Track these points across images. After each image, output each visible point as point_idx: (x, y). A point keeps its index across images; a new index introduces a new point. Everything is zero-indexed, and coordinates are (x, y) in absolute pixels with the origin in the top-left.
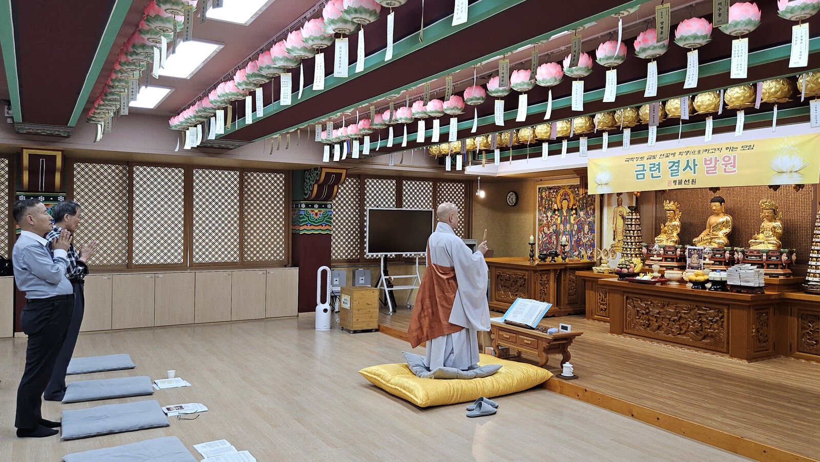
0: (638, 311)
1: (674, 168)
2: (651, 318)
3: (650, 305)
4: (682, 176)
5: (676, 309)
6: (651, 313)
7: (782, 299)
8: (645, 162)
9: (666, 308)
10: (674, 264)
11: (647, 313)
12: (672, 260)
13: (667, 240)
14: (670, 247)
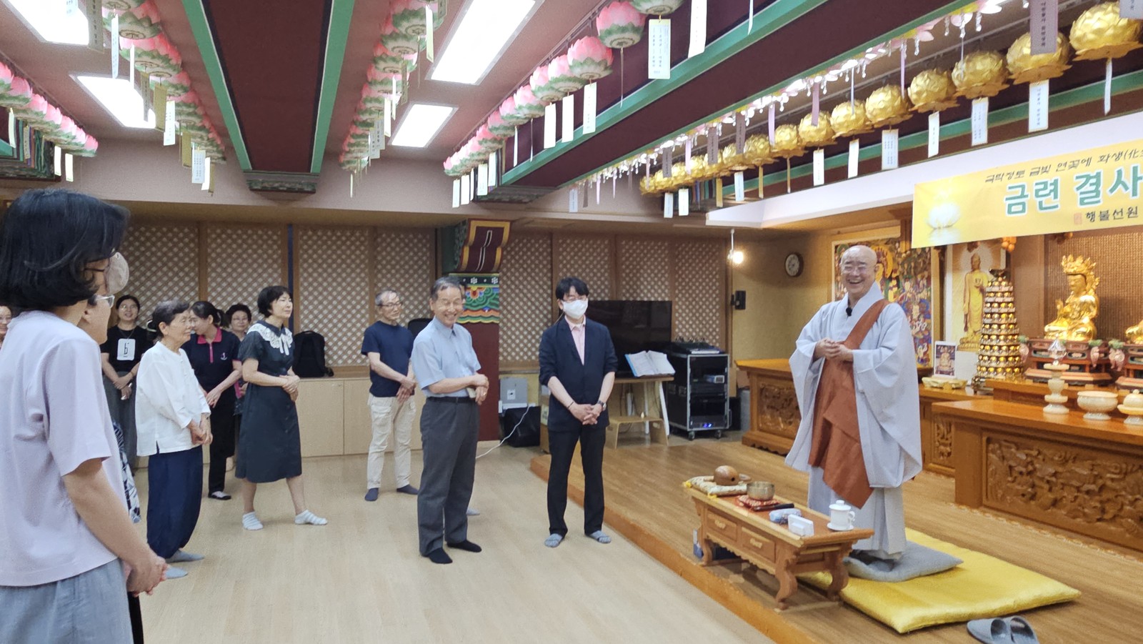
0: (1011, 467)
1: (1088, 188)
2: (1037, 482)
3: (1036, 457)
4: (1107, 202)
5: (1092, 470)
6: (1038, 474)
8: (1024, 181)
9: (1070, 465)
10: (1087, 376)
11: (1029, 473)
12: (1082, 368)
13: (1071, 330)
14: (1076, 344)
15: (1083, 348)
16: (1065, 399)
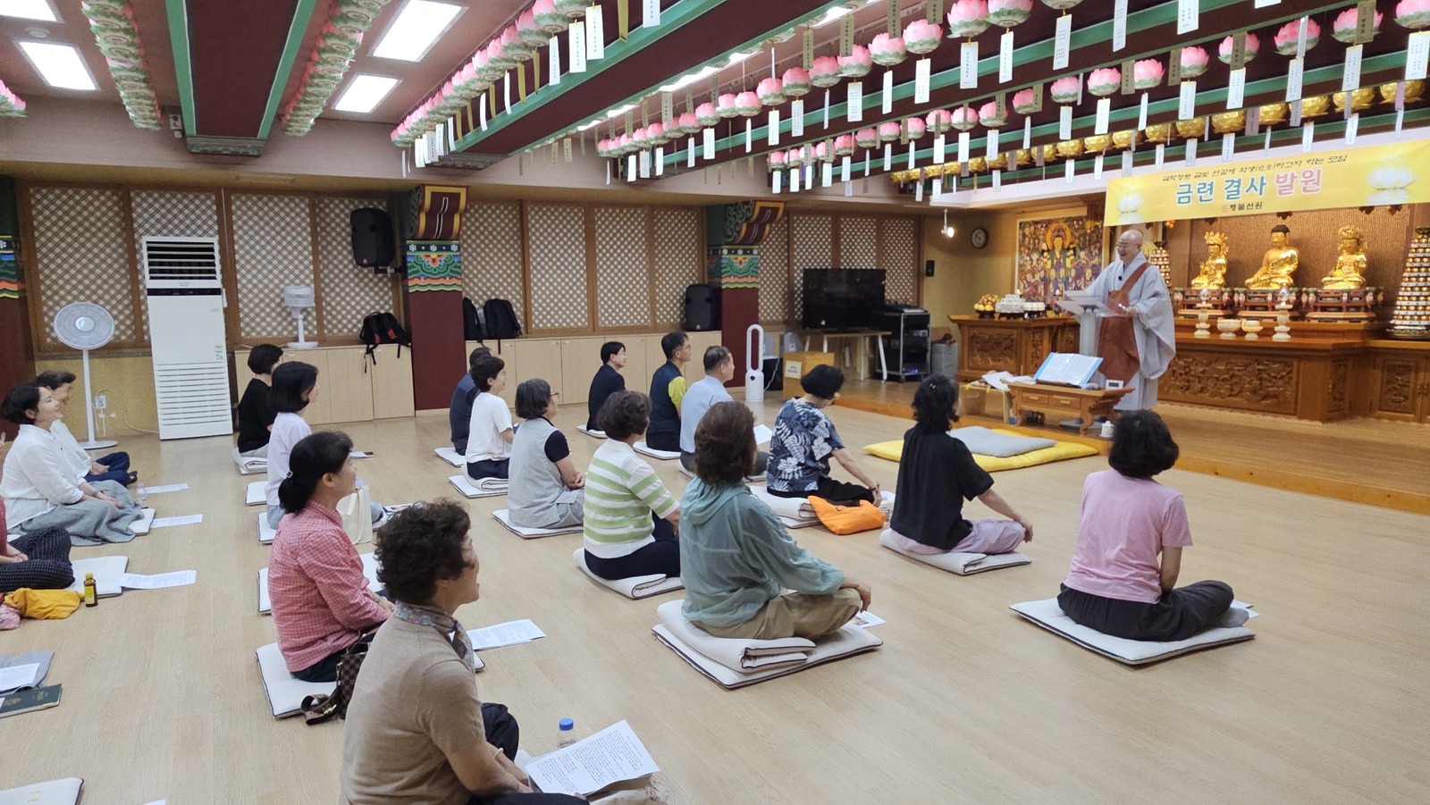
0: (1174, 371)
1: (1232, 188)
2: (1192, 379)
3: (1191, 363)
4: (1244, 198)
5: (1226, 366)
6: (1193, 373)
7: (1366, 348)
8: (1190, 181)
9: (1214, 365)
10: (1219, 312)
11: (1186, 373)
12: (1216, 307)
13: (1209, 283)
14: (1214, 292)
15: (1217, 294)
16: (1208, 326)
